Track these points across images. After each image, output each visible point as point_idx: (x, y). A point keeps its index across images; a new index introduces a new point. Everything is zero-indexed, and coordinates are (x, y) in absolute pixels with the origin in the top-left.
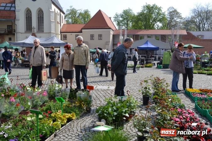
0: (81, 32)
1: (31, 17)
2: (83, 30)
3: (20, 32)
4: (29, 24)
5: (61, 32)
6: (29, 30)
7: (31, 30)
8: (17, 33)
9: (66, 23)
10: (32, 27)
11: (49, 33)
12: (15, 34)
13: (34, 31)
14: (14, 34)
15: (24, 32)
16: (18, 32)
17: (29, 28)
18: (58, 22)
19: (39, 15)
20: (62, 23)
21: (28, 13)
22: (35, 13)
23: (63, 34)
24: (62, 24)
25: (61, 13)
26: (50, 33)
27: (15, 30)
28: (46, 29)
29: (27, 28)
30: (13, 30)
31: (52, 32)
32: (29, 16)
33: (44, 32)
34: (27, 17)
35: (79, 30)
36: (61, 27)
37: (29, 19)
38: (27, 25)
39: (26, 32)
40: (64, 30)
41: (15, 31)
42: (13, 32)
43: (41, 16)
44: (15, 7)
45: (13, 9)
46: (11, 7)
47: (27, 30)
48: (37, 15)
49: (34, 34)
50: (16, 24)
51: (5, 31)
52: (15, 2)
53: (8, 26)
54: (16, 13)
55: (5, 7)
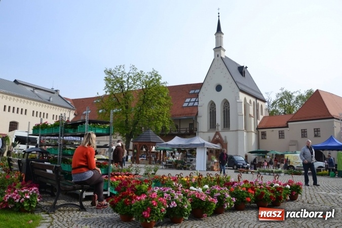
0: (287, 126)
1: (215, 112)
2: (289, 123)
3: (202, 131)
4: (213, 120)
5: (258, 129)
6: (213, 128)
7: (215, 128)
9: (268, 115)
10: (216, 123)
11: (238, 130)
12: (197, 133)
13: (218, 129)
14: (195, 134)
15: (206, 131)
16: (199, 131)
17: (213, 125)
18: (250, 115)
19: (224, 108)
20: (262, 114)
21: (212, 105)
22: (220, 106)
23: (261, 131)
24: (261, 117)
25: (258, 101)
29: (211, 125)
30: (195, 129)
32: (213, 111)
33: (231, 130)
34: (210, 112)
35: (284, 124)
36: (259, 122)
38: (211, 122)
39: (209, 131)
40: (263, 125)
41: (196, 131)
42: (194, 132)
43: (227, 109)
44: (198, 101)
45: (196, 104)
46: (195, 101)
47: (211, 128)
48: (222, 108)
49: (217, 133)
50: (198, 121)
51: (186, 130)
52: (198, 96)
53: (190, 124)
54: (199, 108)
55: (189, 102)
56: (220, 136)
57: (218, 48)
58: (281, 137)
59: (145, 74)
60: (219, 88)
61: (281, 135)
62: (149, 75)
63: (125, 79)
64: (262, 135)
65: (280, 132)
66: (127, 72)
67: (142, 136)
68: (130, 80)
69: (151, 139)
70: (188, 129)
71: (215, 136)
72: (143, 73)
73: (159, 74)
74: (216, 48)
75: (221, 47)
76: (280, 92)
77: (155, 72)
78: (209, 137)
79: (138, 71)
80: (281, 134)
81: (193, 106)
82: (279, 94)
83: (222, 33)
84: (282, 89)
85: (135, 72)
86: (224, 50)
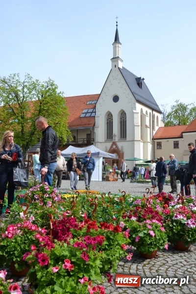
0: (182, 137)
1: (112, 122)
2: (184, 134)
3: (99, 141)
4: (110, 131)
5: (154, 139)
6: (110, 138)
7: (112, 138)
8: (95, 143)
10: (113, 134)
11: (132, 141)
13: (115, 139)
15: (104, 141)
16: (96, 141)
17: (110, 136)
19: (121, 119)
21: (109, 116)
22: (117, 116)
23: (156, 141)
27: (94, 139)
29: (108, 136)
30: (92, 140)
31: (135, 139)
32: (110, 121)
33: (127, 140)
34: (108, 123)
35: (179, 134)
36: (154, 132)
38: (108, 133)
39: (106, 142)
40: (158, 136)
41: (94, 141)
42: (92, 142)
43: (123, 120)
44: (95, 112)
45: (93, 114)
46: (93, 112)
47: (108, 138)
48: (119, 119)
49: (114, 143)
50: (95, 131)
51: (84, 141)
52: (95, 106)
53: (87, 135)
54: (96, 118)
55: (86, 113)
56: (117, 147)
58: (176, 147)
59: (40, 84)
60: (116, 99)
61: (176, 145)
62: (45, 85)
63: (20, 88)
64: (157, 145)
65: (175, 143)
66: (22, 80)
67: (37, 146)
68: (25, 90)
70: (86, 140)
71: (112, 147)
72: (39, 82)
73: (55, 83)
74: (113, 58)
75: (118, 57)
76: (175, 104)
77: (51, 82)
78: (106, 147)
79: (34, 80)
81: (90, 116)
82: (174, 106)
83: (120, 43)
84: (177, 101)
85: (30, 81)
86: (122, 61)
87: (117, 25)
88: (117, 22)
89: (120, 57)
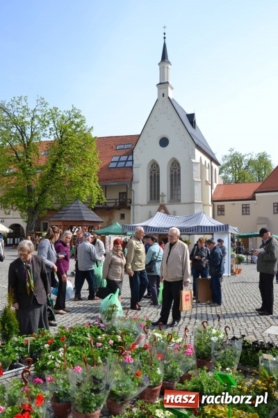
0: (253, 198)
1: (158, 176)
2: (257, 195)
3: (139, 203)
4: (155, 188)
5: (213, 201)
6: (155, 199)
7: (158, 199)
8: (133, 206)
9: (222, 183)
10: (161, 194)
11: (190, 203)
12: (131, 207)
13: (163, 201)
14: (129, 208)
15: (146, 203)
16: (136, 202)
17: (155, 196)
18: (206, 181)
19: (172, 171)
20: (215, 182)
22: (166, 168)
23: (217, 204)
24: (215, 185)
25: (213, 164)
26: (193, 203)
27: (131, 200)
28: (184, 196)
29: (151, 196)
30: (129, 201)
31: (196, 201)
32: (155, 174)
33: (182, 202)
34: (151, 177)
35: (250, 194)
36: (213, 191)
37: (155, 179)
38: (151, 191)
39: (149, 204)
40: (219, 197)
41: (131, 203)
42: (128, 204)
43: (175, 173)
44: (132, 161)
45: (129, 164)
46: (127, 161)
47: (151, 199)
48: (169, 171)
49: (162, 207)
50: (133, 188)
51: (115, 202)
52: (133, 152)
53: (120, 193)
54: (134, 170)
55: (118, 162)
56: (166, 211)
57: (163, 84)
58: (244, 212)
59: (61, 113)
60: (164, 142)
61: (246, 210)
62: (67, 115)
63: (28, 119)
64: (218, 209)
65: (244, 206)
66: (31, 107)
67: (69, 211)
68: (36, 122)
69: (84, 215)
70: (118, 201)
72: (58, 111)
73: (82, 114)
74: (160, 84)
75: (168, 83)
77: (76, 111)
80: (244, 209)
81: (125, 167)
83: (169, 63)
84: (231, 150)
85: (44, 108)
86: (172, 88)
87: (165, 38)
88: (165, 34)
89: (170, 83)
